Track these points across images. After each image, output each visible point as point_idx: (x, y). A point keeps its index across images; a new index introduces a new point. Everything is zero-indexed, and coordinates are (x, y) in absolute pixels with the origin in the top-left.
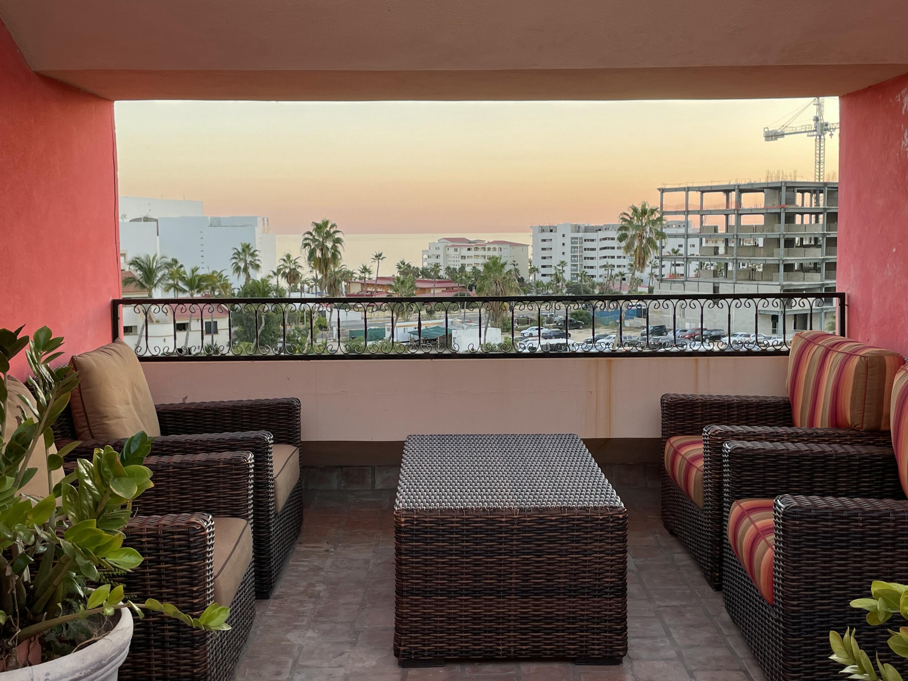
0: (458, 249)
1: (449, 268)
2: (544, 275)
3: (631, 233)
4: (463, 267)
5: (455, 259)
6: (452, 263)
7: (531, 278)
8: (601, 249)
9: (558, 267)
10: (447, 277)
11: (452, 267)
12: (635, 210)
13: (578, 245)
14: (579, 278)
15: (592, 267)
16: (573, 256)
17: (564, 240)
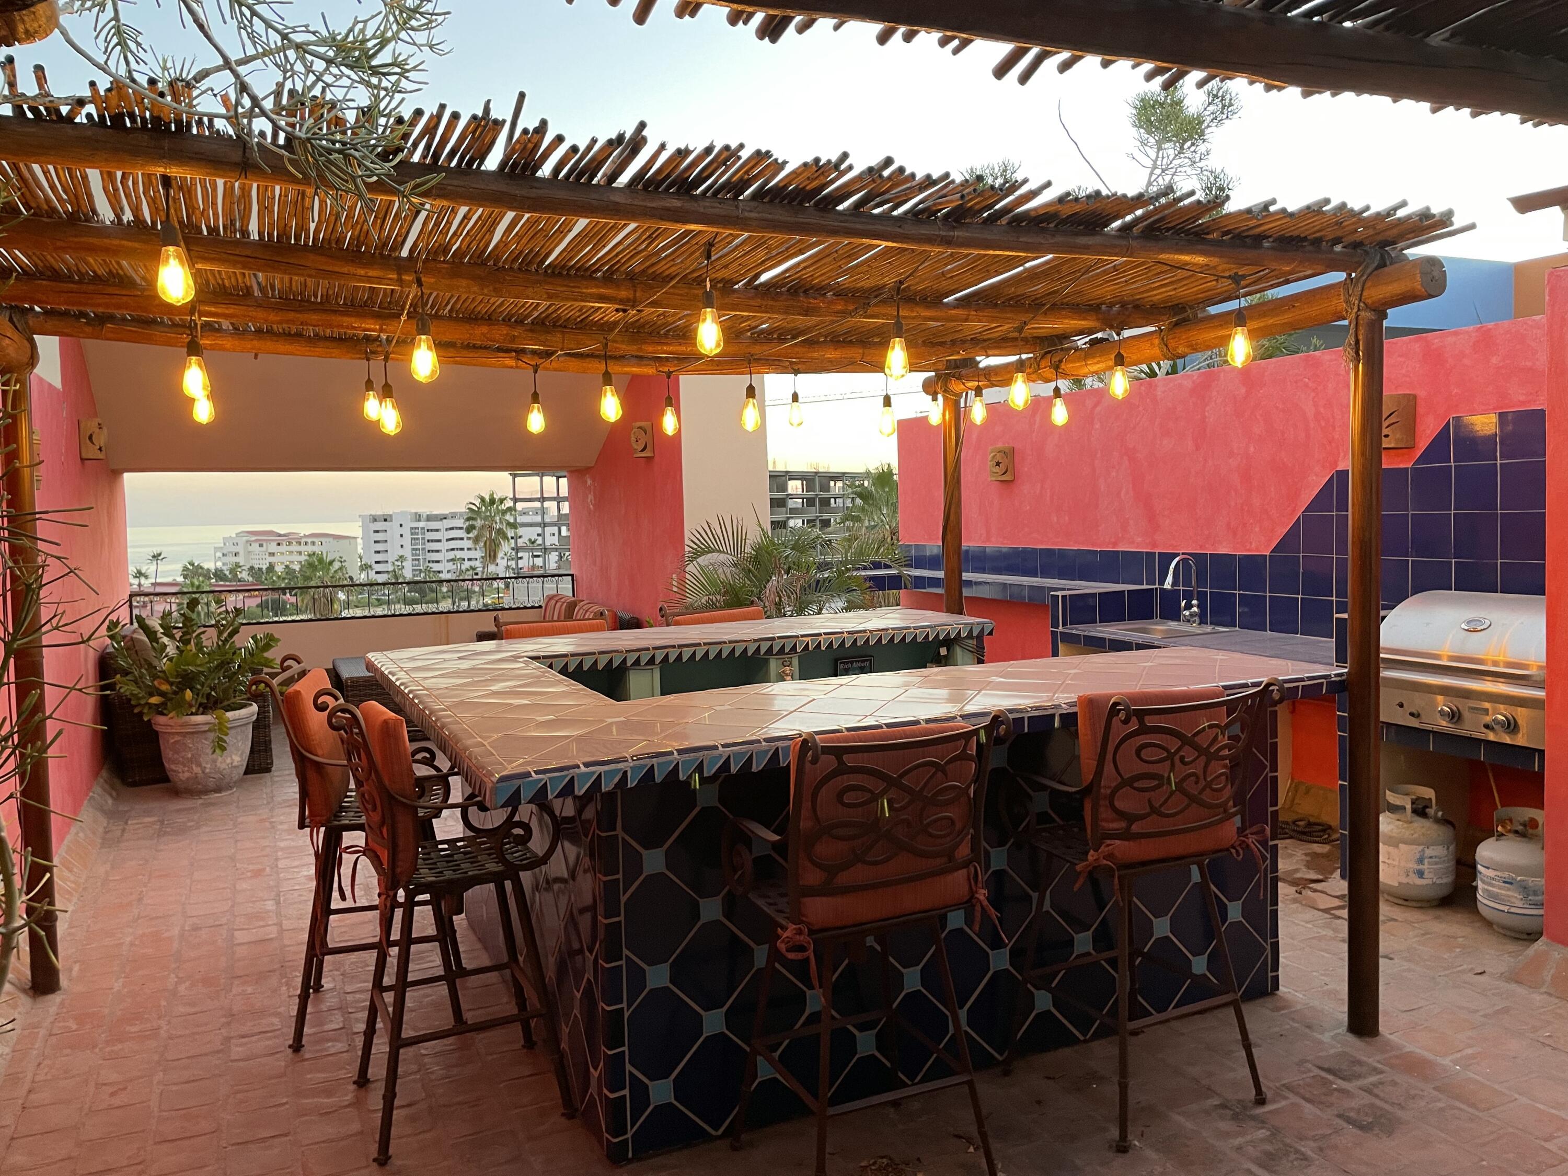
0: (265, 545)
1: (252, 568)
2: (377, 573)
3: (479, 523)
4: (271, 568)
5: (261, 557)
6: (258, 562)
7: (362, 576)
8: (448, 540)
9: (396, 563)
10: (251, 579)
11: (256, 566)
12: (483, 499)
13: (420, 536)
14: (422, 575)
15: (438, 562)
16: (413, 549)
17: (401, 531)
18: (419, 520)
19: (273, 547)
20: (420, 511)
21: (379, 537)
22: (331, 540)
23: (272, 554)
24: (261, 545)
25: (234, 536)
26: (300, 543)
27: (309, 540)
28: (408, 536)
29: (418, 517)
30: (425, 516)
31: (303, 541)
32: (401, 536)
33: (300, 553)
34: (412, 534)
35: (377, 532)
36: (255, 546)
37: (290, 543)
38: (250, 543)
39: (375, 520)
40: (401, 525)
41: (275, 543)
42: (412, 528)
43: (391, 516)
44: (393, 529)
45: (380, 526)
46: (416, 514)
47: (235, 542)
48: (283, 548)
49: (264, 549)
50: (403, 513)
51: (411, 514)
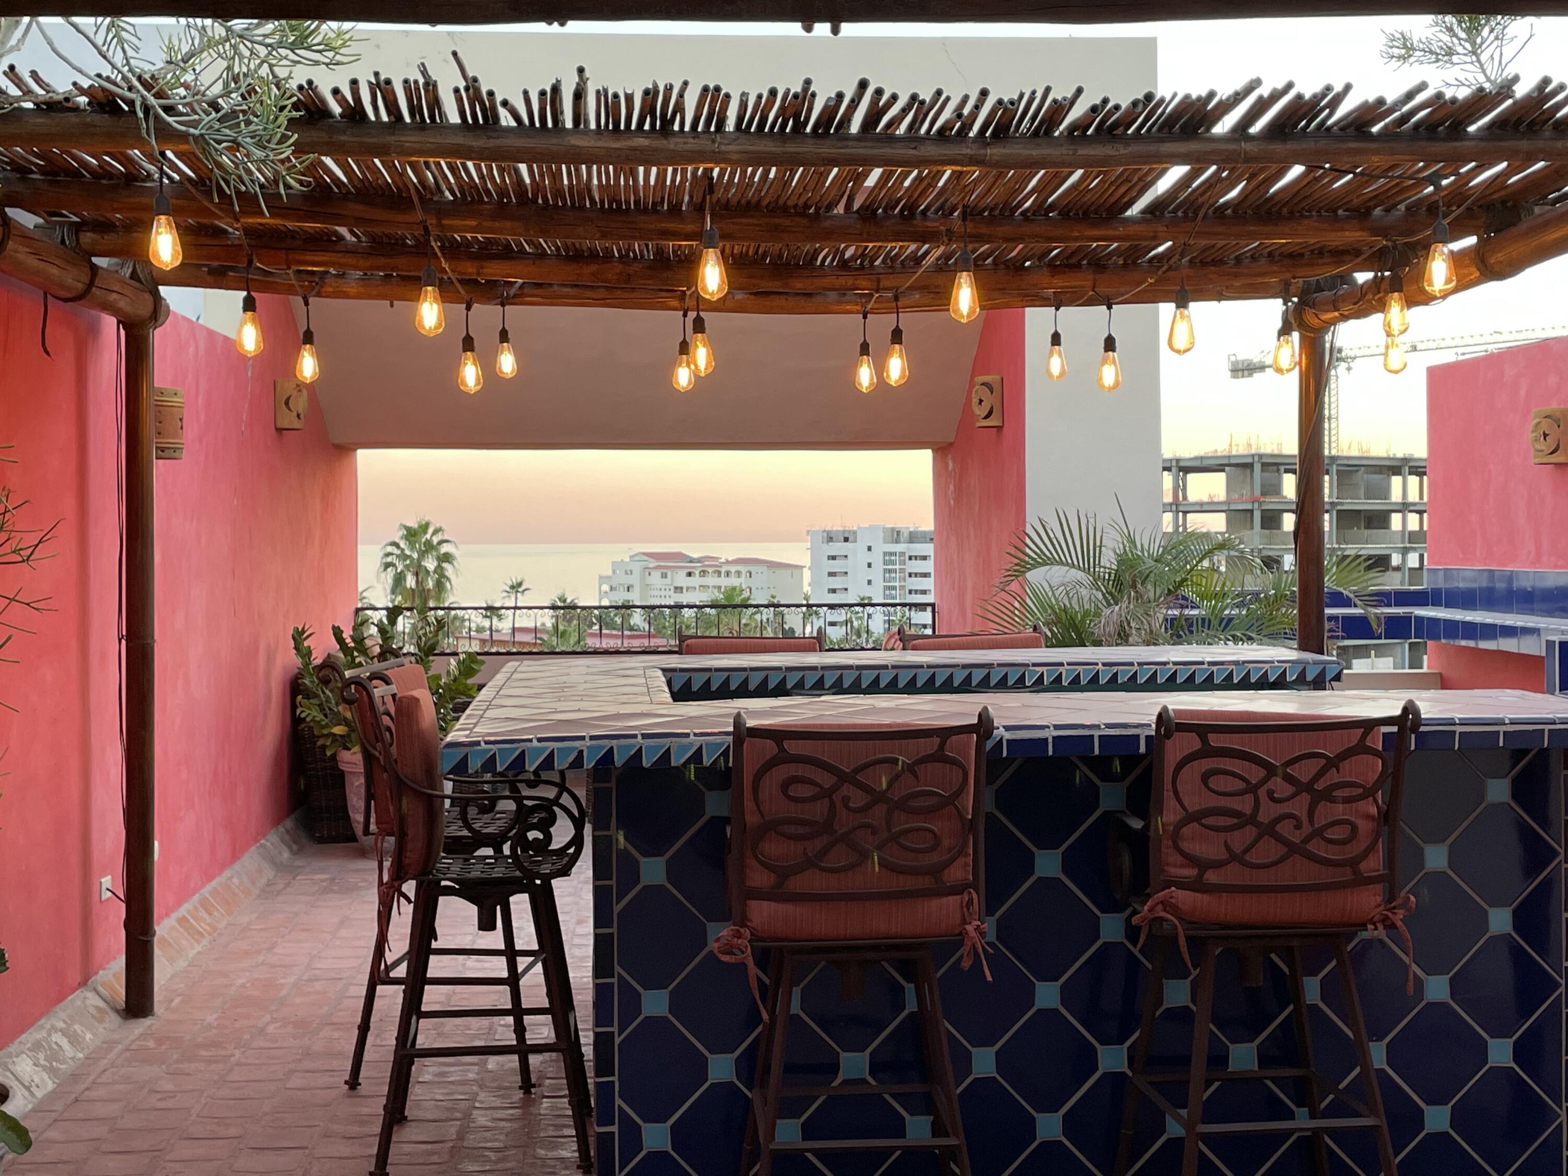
0: (669, 574)
1: (650, 609)
4: (677, 608)
11: (656, 607)
13: (897, 567)
17: (869, 558)
18: (898, 541)
19: (681, 579)
20: (899, 525)
21: (836, 566)
22: (764, 568)
23: (678, 589)
24: (664, 576)
25: (628, 560)
26: (719, 573)
27: (733, 569)
28: (879, 566)
29: (895, 535)
30: (906, 534)
31: (723, 570)
32: (869, 565)
33: (720, 587)
34: (885, 563)
35: (833, 558)
36: (656, 575)
37: (703, 573)
38: (648, 571)
39: (830, 539)
40: (869, 549)
41: (684, 573)
42: (885, 554)
43: (855, 533)
44: (857, 554)
45: (838, 548)
46: (893, 529)
47: (628, 568)
48: (696, 581)
49: (668, 581)
50: (872, 528)
51: (885, 530)
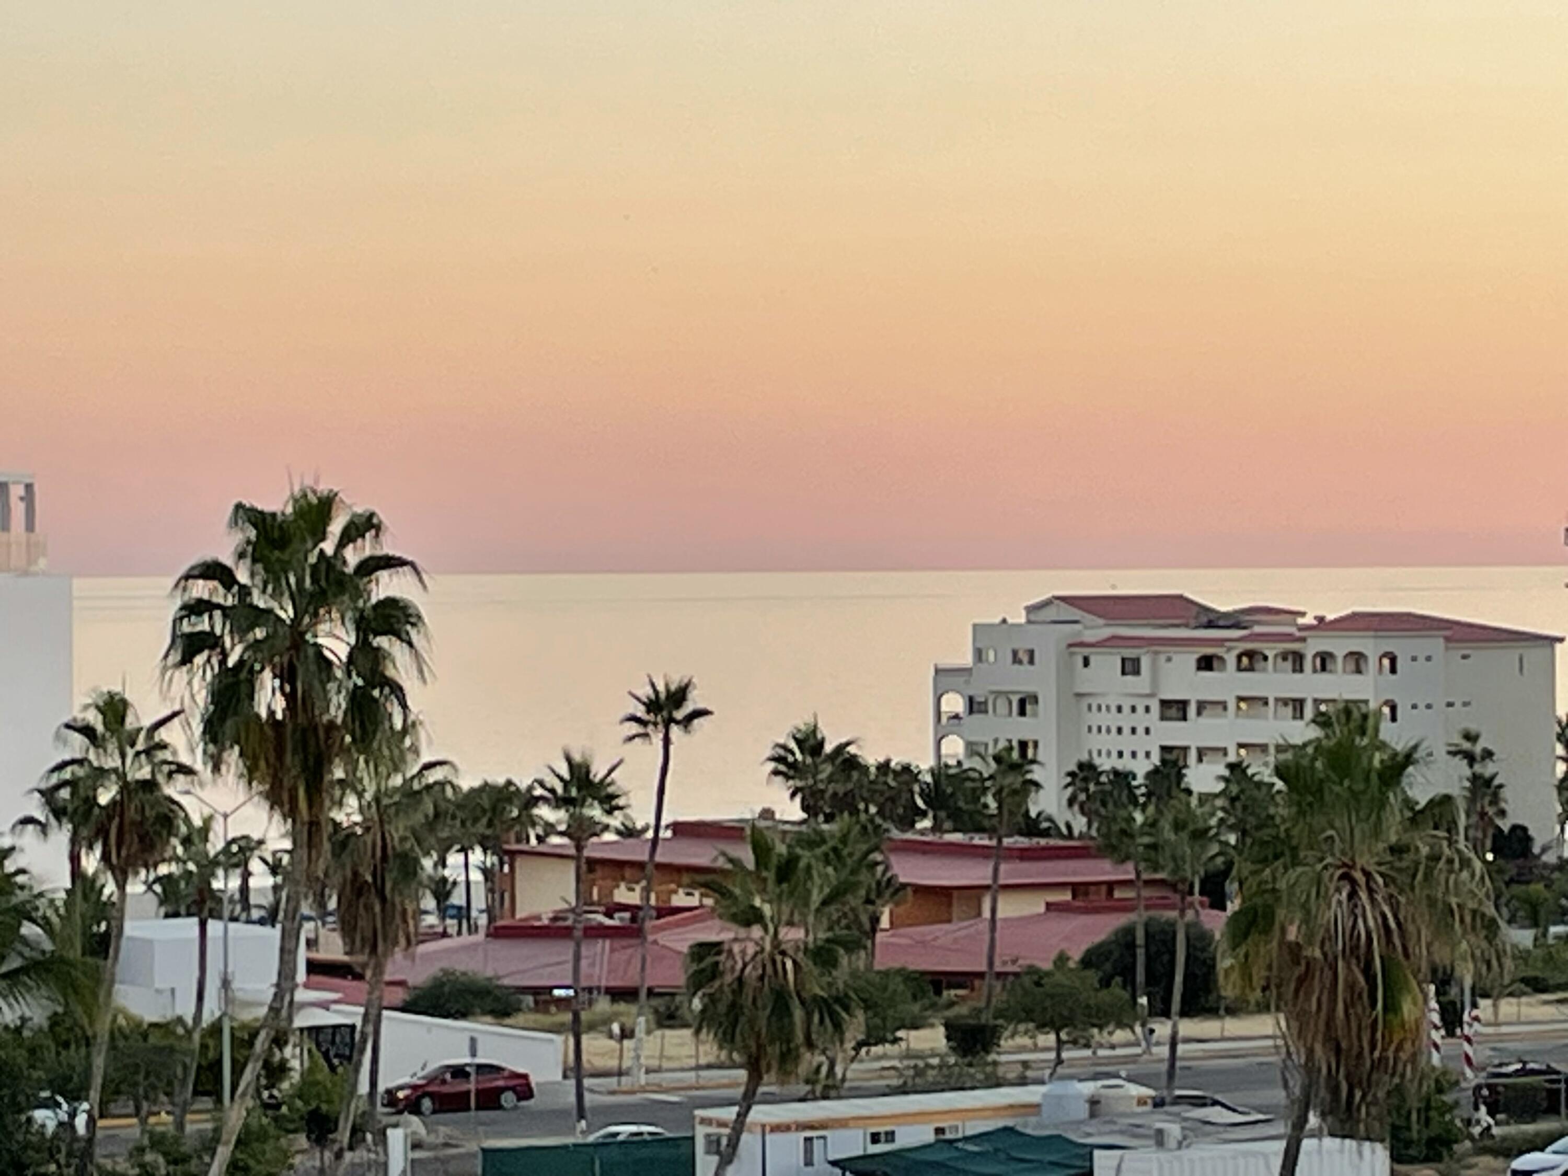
0: (1145, 664)
4: (1171, 767)
5: (1126, 720)
6: (1112, 742)
10: (1080, 823)
11: (1105, 764)
19: (1181, 677)
22: (1435, 645)
23: (1175, 710)
24: (1130, 667)
38: (1084, 651)
48: (1227, 683)
49: (1142, 682)
